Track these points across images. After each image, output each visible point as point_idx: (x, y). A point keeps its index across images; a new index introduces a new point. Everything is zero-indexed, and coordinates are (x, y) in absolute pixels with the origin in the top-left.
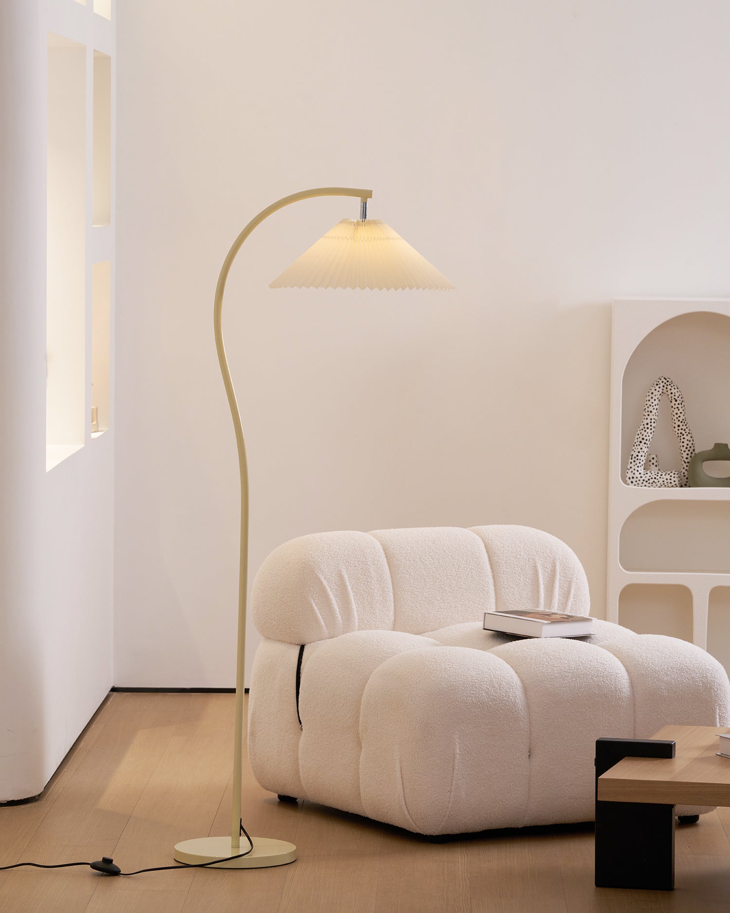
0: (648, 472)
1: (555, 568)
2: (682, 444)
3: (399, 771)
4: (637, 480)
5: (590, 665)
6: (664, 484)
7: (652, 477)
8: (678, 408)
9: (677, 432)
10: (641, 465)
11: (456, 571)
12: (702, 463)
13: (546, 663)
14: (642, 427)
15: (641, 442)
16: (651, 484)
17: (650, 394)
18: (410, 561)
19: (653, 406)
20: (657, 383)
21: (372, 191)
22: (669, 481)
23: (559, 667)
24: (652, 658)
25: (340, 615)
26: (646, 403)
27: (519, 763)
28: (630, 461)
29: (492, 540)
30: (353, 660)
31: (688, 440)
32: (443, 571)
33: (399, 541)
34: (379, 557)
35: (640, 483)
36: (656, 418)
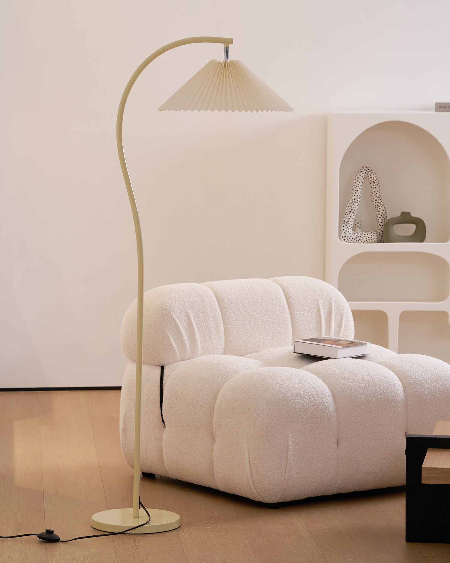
0: (355, 232)
1: (331, 306)
2: (378, 213)
3: (247, 458)
4: (348, 238)
5: (377, 378)
6: (366, 241)
7: (358, 236)
8: (375, 188)
9: (375, 204)
10: (350, 227)
11: (265, 310)
12: (393, 226)
13: (347, 378)
14: (351, 201)
15: (350, 212)
16: (357, 241)
17: (356, 178)
18: (234, 304)
19: (358, 187)
20: (361, 170)
21: (232, 39)
22: (370, 239)
23: (356, 380)
24: (417, 372)
25: (189, 344)
26: (354, 184)
27: (331, 449)
28: (343, 225)
29: (288, 287)
30: (206, 377)
31: (382, 210)
32: (257, 310)
33: (226, 290)
34: (213, 302)
35: (350, 240)
36: (360, 195)
